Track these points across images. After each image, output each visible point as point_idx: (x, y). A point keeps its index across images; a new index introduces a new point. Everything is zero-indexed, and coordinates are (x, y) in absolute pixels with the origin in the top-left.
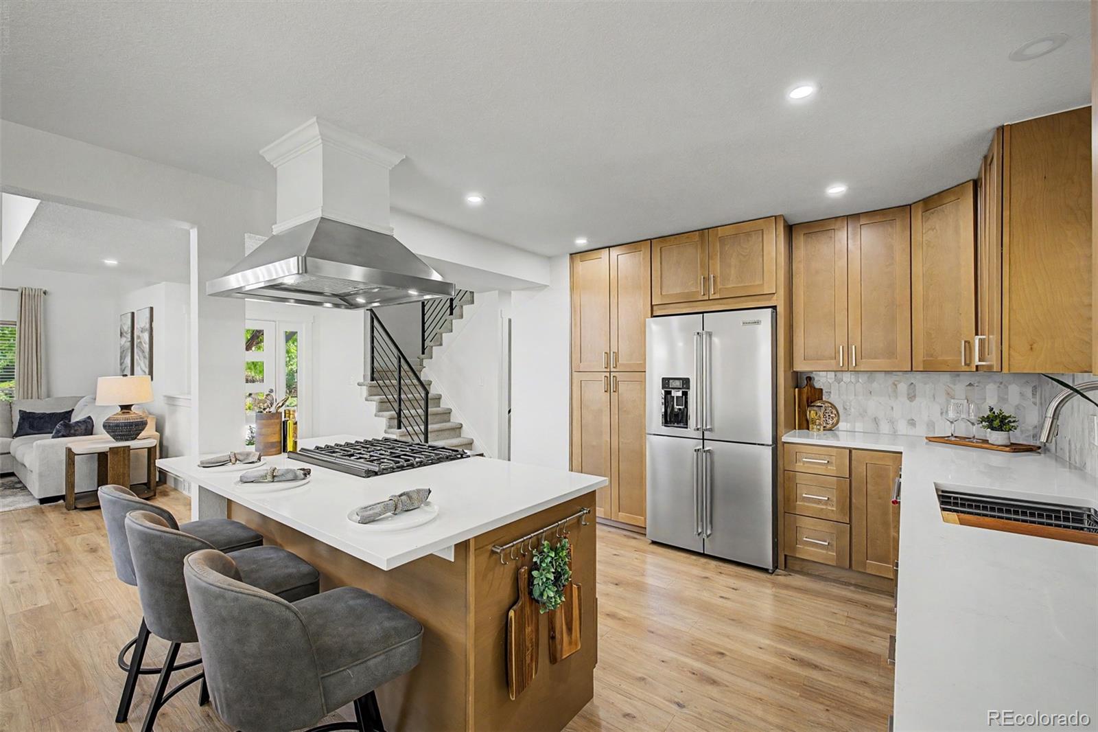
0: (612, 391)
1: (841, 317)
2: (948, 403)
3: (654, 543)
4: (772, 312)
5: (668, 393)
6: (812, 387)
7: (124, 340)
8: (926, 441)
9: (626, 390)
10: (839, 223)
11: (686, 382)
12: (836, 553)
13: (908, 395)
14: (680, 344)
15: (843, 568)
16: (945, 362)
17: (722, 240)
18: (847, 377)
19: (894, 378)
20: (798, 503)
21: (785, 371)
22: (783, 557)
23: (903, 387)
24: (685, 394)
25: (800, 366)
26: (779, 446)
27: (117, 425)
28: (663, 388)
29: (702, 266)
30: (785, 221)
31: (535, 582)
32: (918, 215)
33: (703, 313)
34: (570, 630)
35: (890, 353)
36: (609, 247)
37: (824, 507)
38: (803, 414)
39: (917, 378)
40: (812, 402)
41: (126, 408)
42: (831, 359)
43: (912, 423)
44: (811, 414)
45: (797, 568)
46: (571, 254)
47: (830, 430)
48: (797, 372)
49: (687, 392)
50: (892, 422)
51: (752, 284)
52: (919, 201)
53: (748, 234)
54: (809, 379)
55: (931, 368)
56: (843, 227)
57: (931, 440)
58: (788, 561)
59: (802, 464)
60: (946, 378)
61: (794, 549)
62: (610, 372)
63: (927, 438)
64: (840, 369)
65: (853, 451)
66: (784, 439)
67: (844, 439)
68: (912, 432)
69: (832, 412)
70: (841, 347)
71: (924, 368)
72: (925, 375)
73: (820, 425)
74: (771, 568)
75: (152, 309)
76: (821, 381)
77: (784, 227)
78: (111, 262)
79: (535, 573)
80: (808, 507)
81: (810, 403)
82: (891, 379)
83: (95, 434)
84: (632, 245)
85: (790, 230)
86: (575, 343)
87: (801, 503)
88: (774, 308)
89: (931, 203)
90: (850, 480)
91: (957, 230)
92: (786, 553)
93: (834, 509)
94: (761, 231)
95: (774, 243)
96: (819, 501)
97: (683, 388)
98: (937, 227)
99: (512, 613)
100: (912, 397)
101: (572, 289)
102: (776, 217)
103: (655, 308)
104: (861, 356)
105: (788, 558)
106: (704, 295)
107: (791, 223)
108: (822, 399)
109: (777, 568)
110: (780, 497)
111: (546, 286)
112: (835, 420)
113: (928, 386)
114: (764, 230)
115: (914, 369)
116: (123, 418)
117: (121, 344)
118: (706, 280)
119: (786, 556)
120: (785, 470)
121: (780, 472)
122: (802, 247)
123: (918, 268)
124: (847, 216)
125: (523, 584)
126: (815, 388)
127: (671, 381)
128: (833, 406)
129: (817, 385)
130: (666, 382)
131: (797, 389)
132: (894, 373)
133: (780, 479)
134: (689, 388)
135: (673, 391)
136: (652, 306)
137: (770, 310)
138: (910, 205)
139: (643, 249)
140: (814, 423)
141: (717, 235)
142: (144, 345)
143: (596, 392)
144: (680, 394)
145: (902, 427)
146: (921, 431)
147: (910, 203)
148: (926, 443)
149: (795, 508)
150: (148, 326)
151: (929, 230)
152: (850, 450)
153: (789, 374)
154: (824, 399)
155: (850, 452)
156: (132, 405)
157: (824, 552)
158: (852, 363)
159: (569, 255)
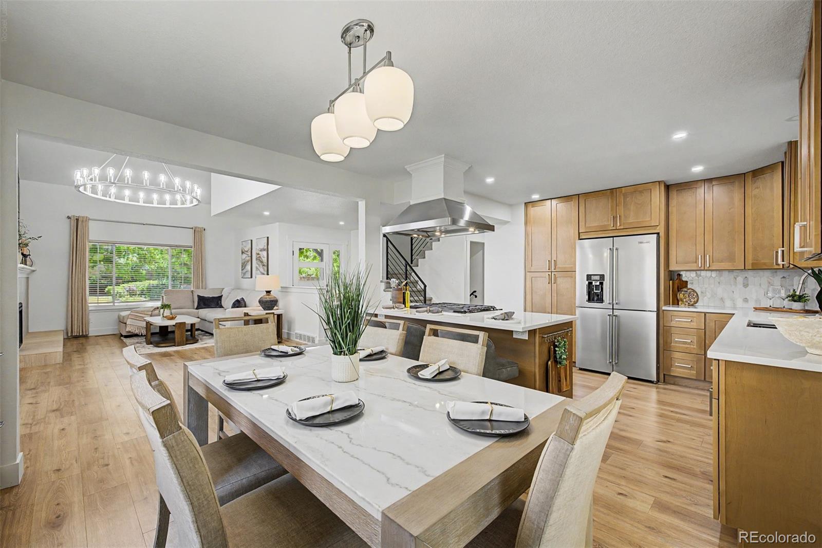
0: (553, 282)
1: (700, 239)
2: (769, 287)
3: (581, 369)
4: (657, 236)
5: (590, 283)
6: (681, 280)
7: (244, 256)
8: (754, 309)
9: (563, 283)
10: (699, 184)
11: (602, 277)
12: (696, 372)
13: (744, 283)
14: (591, 256)
15: (700, 380)
16: (765, 264)
17: (625, 196)
18: (703, 273)
19: (735, 274)
20: (672, 344)
21: (664, 270)
22: (663, 376)
23: (740, 279)
24: (601, 284)
25: (673, 267)
26: (661, 312)
27: (267, 302)
28: (587, 280)
29: (612, 210)
30: (665, 183)
31: (557, 352)
32: (749, 179)
33: (613, 237)
34: (566, 379)
35: (731, 258)
36: (551, 199)
37: (689, 346)
38: (675, 296)
39: (750, 274)
40: (681, 289)
41: (268, 292)
42: (693, 262)
43: (746, 300)
44: (680, 296)
45: (672, 382)
46: (525, 203)
47: (692, 305)
48: (671, 271)
49: (603, 283)
50: (733, 300)
51: (644, 220)
52: (750, 172)
53: (641, 192)
54: (679, 275)
55: (757, 267)
56: (701, 186)
57: (756, 309)
58: (666, 378)
59: (675, 323)
60: (767, 274)
61: (669, 370)
62: (551, 272)
63: (754, 308)
64: (699, 269)
65: (707, 314)
66: (664, 308)
67: (701, 307)
68: (745, 305)
69: (694, 295)
70: (700, 256)
71: (752, 267)
72: (755, 272)
73: (686, 302)
74: (656, 380)
75: (268, 238)
76: (685, 276)
77: (665, 186)
78: (267, 213)
79: (557, 349)
80: (679, 346)
81: (679, 289)
82: (732, 275)
83: (248, 307)
84: (567, 198)
85: (668, 187)
86: (528, 256)
87: (674, 344)
88: (658, 234)
89: (757, 173)
90: (705, 331)
91: (772, 189)
92: (665, 373)
93: (695, 347)
94: (650, 190)
95: (658, 197)
96: (685, 343)
97: (600, 280)
98: (761, 187)
99: (550, 363)
100: (746, 285)
101: (526, 223)
102: (659, 181)
103: (581, 234)
104: (712, 260)
105: (666, 376)
106: (613, 226)
107: (668, 184)
108: (687, 287)
109: (659, 382)
110: (661, 341)
111: (509, 222)
112: (696, 299)
113: (756, 279)
114: (652, 190)
115: (746, 268)
116: (268, 298)
117: (242, 258)
118: (615, 218)
119: (664, 375)
120: (664, 326)
121: (661, 328)
122: (675, 198)
123: (749, 211)
124: (704, 180)
125: (552, 353)
126: (683, 281)
127: (592, 276)
128: (694, 291)
129: (684, 279)
130: (589, 277)
131: (671, 281)
132: (735, 271)
133: (661, 331)
134: (604, 280)
135: (594, 282)
136: (579, 233)
137: (656, 235)
138: (744, 174)
139: (573, 200)
140: (682, 300)
141: (622, 192)
142: (263, 258)
143: (542, 284)
144: (598, 283)
145: (740, 303)
146: (752, 304)
147: (745, 172)
148: (754, 311)
149: (670, 347)
150: (266, 247)
151: (755, 189)
152: (705, 314)
153: (667, 273)
154: (688, 287)
155: (705, 315)
156: (271, 291)
157: (689, 371)
158: (707, 265)
159: (524, 204)
